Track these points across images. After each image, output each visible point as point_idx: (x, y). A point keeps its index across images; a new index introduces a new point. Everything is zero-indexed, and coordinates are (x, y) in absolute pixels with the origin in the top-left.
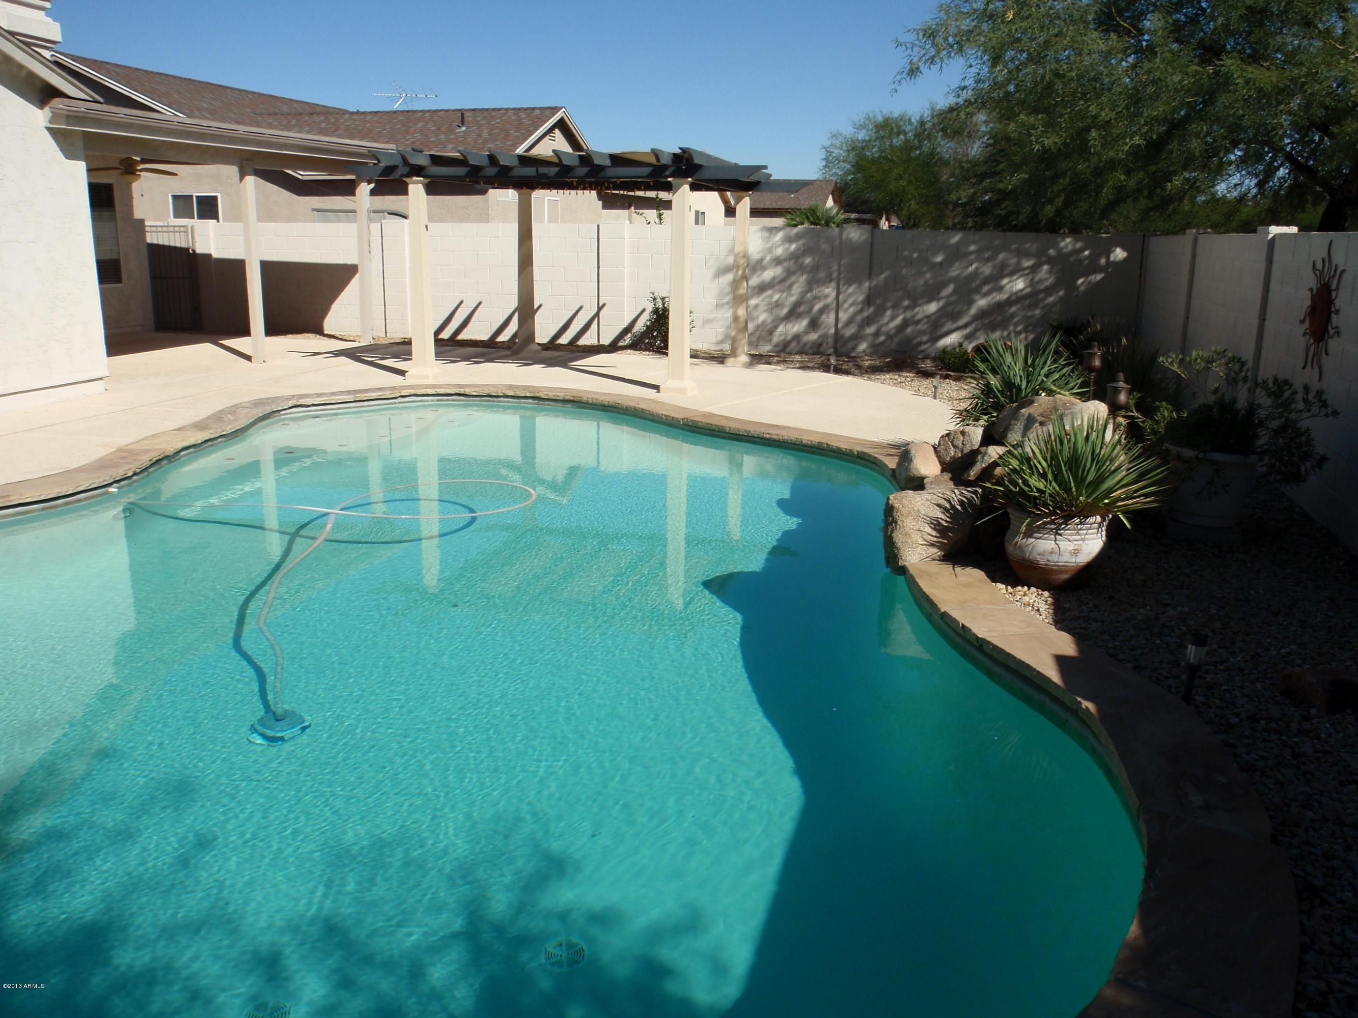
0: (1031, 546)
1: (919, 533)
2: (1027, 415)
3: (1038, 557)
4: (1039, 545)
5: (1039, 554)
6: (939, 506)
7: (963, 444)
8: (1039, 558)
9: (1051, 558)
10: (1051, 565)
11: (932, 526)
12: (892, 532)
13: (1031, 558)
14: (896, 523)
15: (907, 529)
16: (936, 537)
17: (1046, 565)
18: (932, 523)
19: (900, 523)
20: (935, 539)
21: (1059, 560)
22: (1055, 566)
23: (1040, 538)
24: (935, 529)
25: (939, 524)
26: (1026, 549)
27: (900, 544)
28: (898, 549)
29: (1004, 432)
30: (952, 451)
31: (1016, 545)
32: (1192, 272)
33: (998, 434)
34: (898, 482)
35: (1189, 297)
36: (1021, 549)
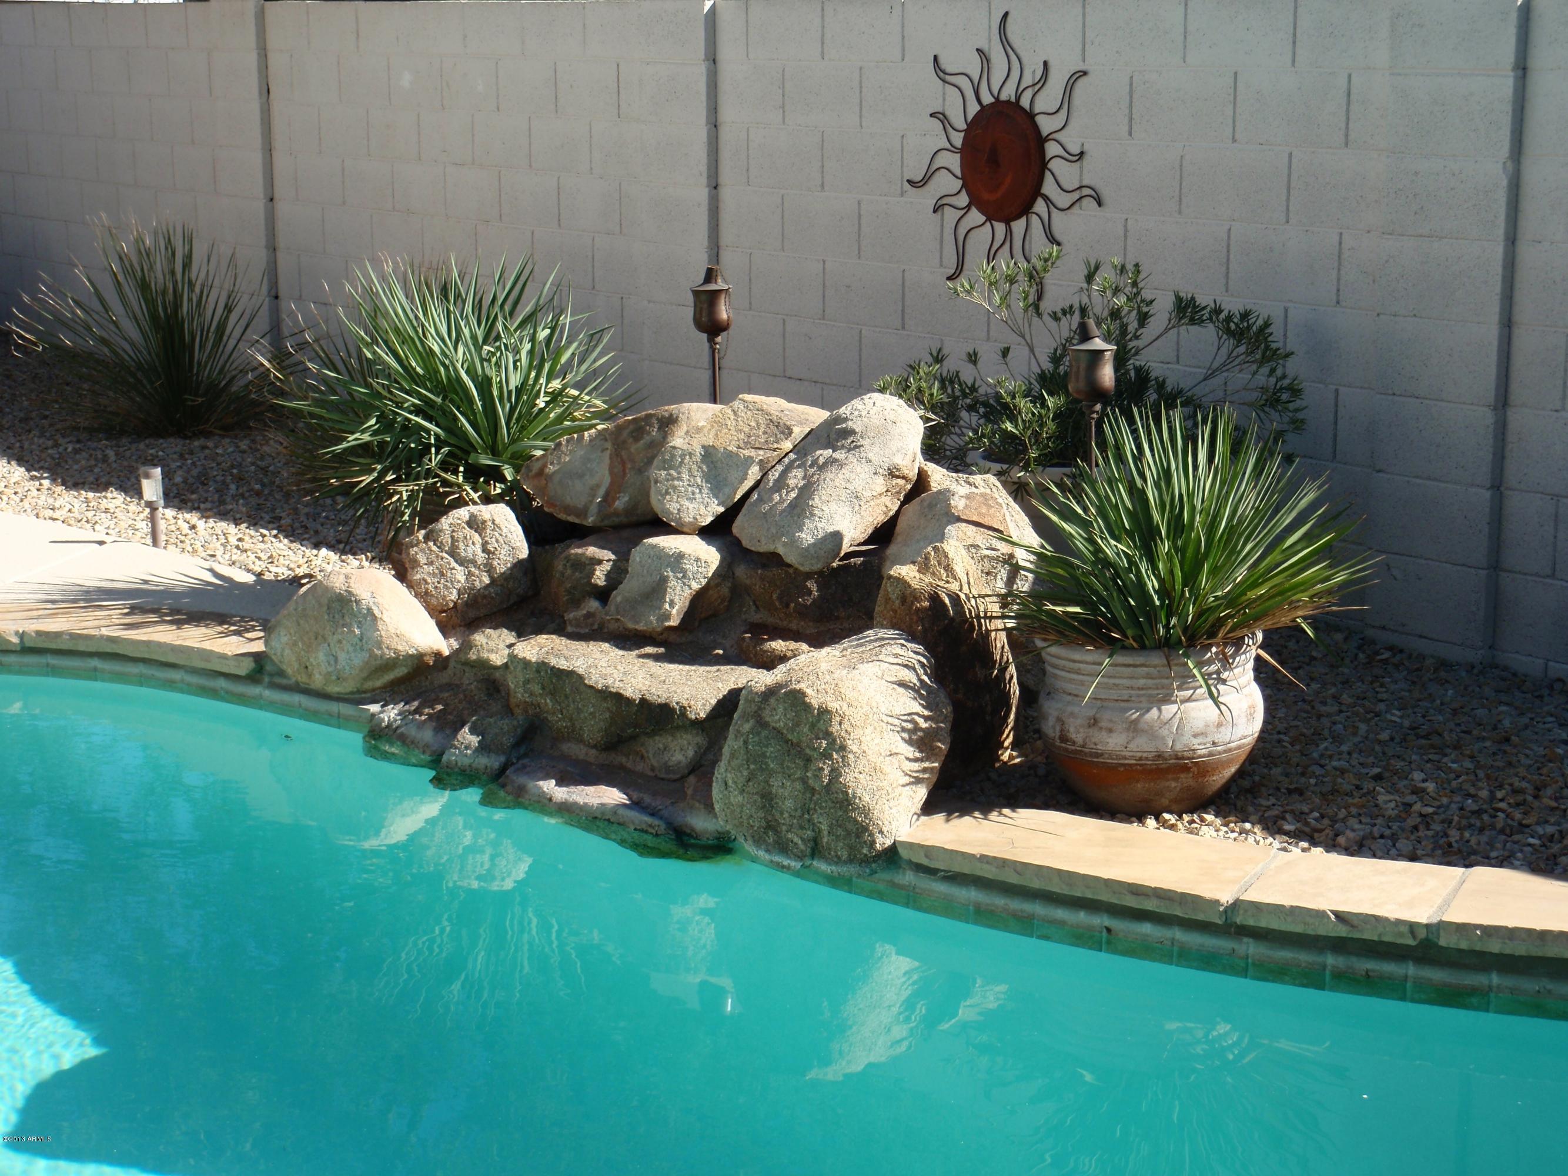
0: (1176, 721)
1: (893, 759)
2: (698, 450)
3: (1195, 741)
4: (1193, 714)
5: (1195, 736)
6: (902, 684)
7: (485, 550)
8: (1195, 743)
9: (1219, 738)
10: (1220, 753)
11: (905, 735)
12: (835, 773)
13: (1179, 747)
14: (843, 748)
15: (873, 758)
16: (916, 760)
17: (1210, 754)
18: (904, 730)
19: (852, 746)
20: (916, 766)
21: (1234, 738)
22: (1225, 752)
23: (1188, 700)
24: (910, 742)
25: (917, 728)
26: (1164, 732)
27: (866, 798)
28: (866, 812)
29: (621, 503)
30: (460, 574)
31: (1134, 727)
32: (267, 91)
33: (583, 513)
34: (318, 681)
35: (268, 150)
36: (1151, 733)
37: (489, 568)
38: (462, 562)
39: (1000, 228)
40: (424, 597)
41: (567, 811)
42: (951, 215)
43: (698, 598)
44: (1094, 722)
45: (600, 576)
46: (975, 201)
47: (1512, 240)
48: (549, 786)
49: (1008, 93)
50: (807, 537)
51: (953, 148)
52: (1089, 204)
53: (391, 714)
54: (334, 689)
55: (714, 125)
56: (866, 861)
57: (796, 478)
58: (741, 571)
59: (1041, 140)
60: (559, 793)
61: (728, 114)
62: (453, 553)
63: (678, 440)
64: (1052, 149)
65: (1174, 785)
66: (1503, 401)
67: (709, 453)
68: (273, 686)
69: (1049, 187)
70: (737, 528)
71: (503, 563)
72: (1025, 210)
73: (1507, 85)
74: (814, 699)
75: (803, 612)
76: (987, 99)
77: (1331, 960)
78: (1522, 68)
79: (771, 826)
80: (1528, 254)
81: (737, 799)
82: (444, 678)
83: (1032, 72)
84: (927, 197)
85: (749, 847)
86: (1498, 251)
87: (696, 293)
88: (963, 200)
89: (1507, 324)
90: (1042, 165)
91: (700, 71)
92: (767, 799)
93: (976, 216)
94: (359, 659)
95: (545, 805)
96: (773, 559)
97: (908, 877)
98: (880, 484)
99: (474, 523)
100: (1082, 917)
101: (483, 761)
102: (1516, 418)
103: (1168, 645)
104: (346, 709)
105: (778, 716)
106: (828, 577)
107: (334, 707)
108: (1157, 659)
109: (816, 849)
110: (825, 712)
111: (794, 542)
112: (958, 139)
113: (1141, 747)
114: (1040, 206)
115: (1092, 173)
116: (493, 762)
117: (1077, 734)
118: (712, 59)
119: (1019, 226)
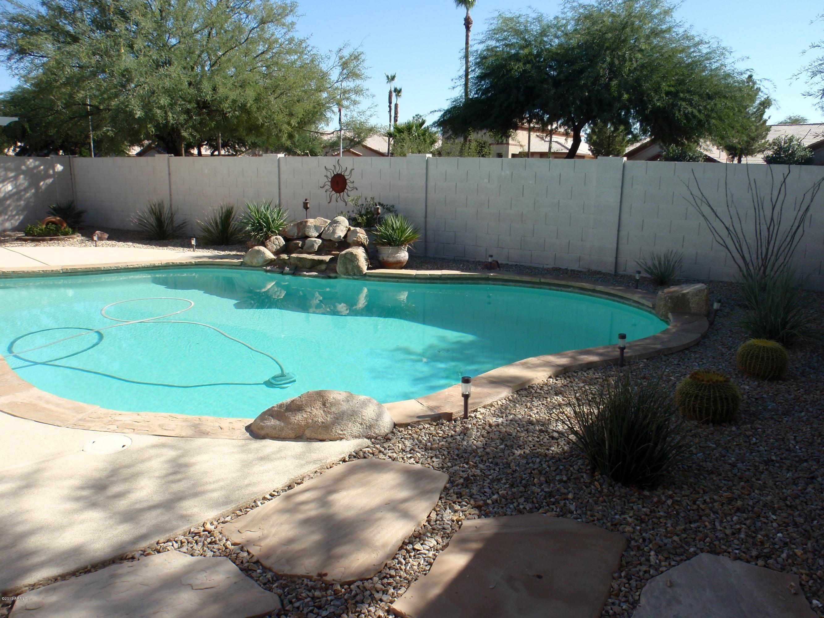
0: (398, 256)
2: (312, 226)
4: (400, 256)
5: (400, 258)
7: (278, 243)
10: (404, 261)
12: (358, 263)
15: (361, 262)
16: (366, 262)
17: (402, 261)
21: (405, 258)
23: (400, 253)
24: (365, 260)
25: (366, 258)
27: (361, 267)
28: (361, 269)
29: (300, 234)
30: (275, 247)
31: (394, 257)
32: (170, 174)
33: (293, 237)
34: (254, 264)
35: (170, 185)
36: (396, 257)
37: (279, 245)
38: (275, 245)
39: (338, 194)
40: (270, 250)
41: (309, 276)
42: (328, 193)
43: (319, 246)
44: (388, 257)
45: (300, 245)
46: (333, 190)
47: (426, 194)
48: (305, 273)
49: (339, 172)
50: (336, 236)
51: (329, 181)
52: (355, 190)
53: (268, 268)
54: (258, 265)
55: (279, 178)
56: (362, 276)
57: (331, 228)
58: (325, 242)
59: (346, 180)
60: (307, 274)
61: (282, 176)
62: (274, 243)
63: (309, 224)
64: (348, 181)
65: (399, 265)
66: (426, 217)
67: (315, 226)
68: (244, 266)
69: (347, 187)
70: (322, 236)
71: (282, 245)
72: (343, 191)
73: (425, 171)
74: (354, 253)
75: (335, 248)
76: (335, 173)
77: (428, 281)
78: (427, 169)
79: (347, 272)
80: (429, 195)
81: (341, 269)
82: (275, 262)
83: (344, 168)
84: (324, 190)
85: (343, 276)
86: (425, 195)
87: (304, 203)
88: (331, 190)
89: (426, 206)
90: (346, 184)
91: (277, 169)
92: (347, 268)
93: (334, 192)
94: (262, 260)
95: (305, 276)
96: (330, 240)
97: (367, 278)
98: (345, 229)
99: (276, 238)
100: (394, 280)
101: (290, 272)
102: (428, 219)
103: (398, 245)
104: (260, 268)
105: (349, 256)
106: (339, 242)
107: (257, 268)
108: (397, 247)
109: (354, 275)
110: (356, 255)
111: (334, 237)
112: (330, 180)
113: (395, 260)
114: (346, 190)
115: (355, 185)
116: (292, 272)
117: (385, 259)
118: (279, 167)
119: (342, 194)
